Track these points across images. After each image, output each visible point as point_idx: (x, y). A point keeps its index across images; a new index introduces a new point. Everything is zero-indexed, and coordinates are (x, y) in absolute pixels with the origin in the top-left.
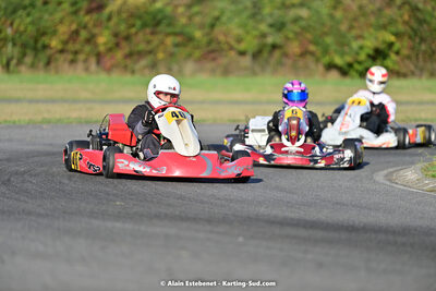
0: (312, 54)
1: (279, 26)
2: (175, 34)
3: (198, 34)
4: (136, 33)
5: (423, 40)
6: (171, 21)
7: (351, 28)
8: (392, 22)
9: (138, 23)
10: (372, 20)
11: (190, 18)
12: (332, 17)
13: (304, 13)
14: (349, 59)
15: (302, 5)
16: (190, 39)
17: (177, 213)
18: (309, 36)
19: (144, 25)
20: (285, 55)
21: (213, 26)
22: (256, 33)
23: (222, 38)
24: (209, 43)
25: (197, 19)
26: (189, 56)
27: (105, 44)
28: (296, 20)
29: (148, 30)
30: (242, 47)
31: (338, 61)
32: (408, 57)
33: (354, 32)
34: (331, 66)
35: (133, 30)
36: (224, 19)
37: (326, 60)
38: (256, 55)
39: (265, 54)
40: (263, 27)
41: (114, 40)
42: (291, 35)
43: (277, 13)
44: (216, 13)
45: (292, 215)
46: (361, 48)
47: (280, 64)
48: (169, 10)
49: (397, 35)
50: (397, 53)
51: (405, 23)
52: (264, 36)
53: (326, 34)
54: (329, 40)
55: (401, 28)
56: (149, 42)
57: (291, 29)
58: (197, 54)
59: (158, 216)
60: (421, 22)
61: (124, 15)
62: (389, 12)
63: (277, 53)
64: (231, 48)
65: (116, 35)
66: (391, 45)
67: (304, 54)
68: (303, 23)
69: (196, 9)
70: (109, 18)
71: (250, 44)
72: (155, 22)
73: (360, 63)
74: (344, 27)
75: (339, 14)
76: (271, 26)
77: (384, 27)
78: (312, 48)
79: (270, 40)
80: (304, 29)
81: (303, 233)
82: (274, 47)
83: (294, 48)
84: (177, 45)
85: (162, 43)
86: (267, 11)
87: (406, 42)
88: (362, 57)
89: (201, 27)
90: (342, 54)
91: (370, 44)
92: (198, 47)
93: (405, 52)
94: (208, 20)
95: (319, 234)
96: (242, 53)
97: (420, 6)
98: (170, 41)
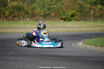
0: (57, 16)
1: (49, 9)
2: (24, 12)
3: (30, 12)
4: (15, 12)
5: (83, 12)
6: (23, 9)
7: (66, 10)
8: (75, 8)
9: (15, 9)
10: (71, 8)
11: (28, 8)
12: (61, 7)
13: (55, 6)
14: (66, 17)
15: (54, 4)
16: (28, 13)
17: (25, 54)
18: (56, 12)
19: (17, 10)
20: (51, 16)
21: (33, 10)
22: (44, 11)
23: (35, 12)
24: (33, 14)
25: (30, 8)
26: (28, 17)
27: (7, 14)
28: (53, 8)
29: (18, 11)
30: (41, 14)
31: (63, 17)
32: (79, 16)
33: (67, 11)
34: (61, 19)
35: (14, 11)
36: (36, 8)
37: (60, 17)
38: (44, 16)
39: (46, 16)
40: (45, 10)
41: (9, 13)
42: (52, 12)
43: (49, 6)
44: (34, 7)
45: (53, 54)
46: (68, 14)
47: (49, 18)
48: (23, 6)
49: (77, 11)
50: (77, 15)
51: (79, 8)
52: (45, 12)
53: (60, 11)
54: (61, 12)
55: (78, 9)
56: (18, 14)
57: (52, 10)
58: (30, 16)
59: (21, 55)
60: (82, 8)
61: (12, 7)
62: (75, 6)
63: (49, 16)
64: (38, 15)
65: (10, 12)
66: (75, 13)
67: (55, 16)
68: (55, 9)
69: (29, 6)
70: (8, 8)
71: (42, 14)
72: (19, 9)
73: (68, 18)
74: (64, 10)
75: (63, 6)
76: (47, 9)
77: (73, 9)
78: (57, 14)
79: (47, 13)
80: (55, 10)
81: (55, 58)
82: (48, 14)
83: (53, 14)
84: (25, 14)
85: (21, 14)
86: (46, 6)
87: (79, 13)
88: (69, 16)
89: (31, 10)
90: (64, 16)
91: (70, 13)
92: (30, 15)
93: (79, 15)
94: (32, 8)
95: (59, 58)
96: (41, 16)
97: (82, 4)
98: (23, 13)
